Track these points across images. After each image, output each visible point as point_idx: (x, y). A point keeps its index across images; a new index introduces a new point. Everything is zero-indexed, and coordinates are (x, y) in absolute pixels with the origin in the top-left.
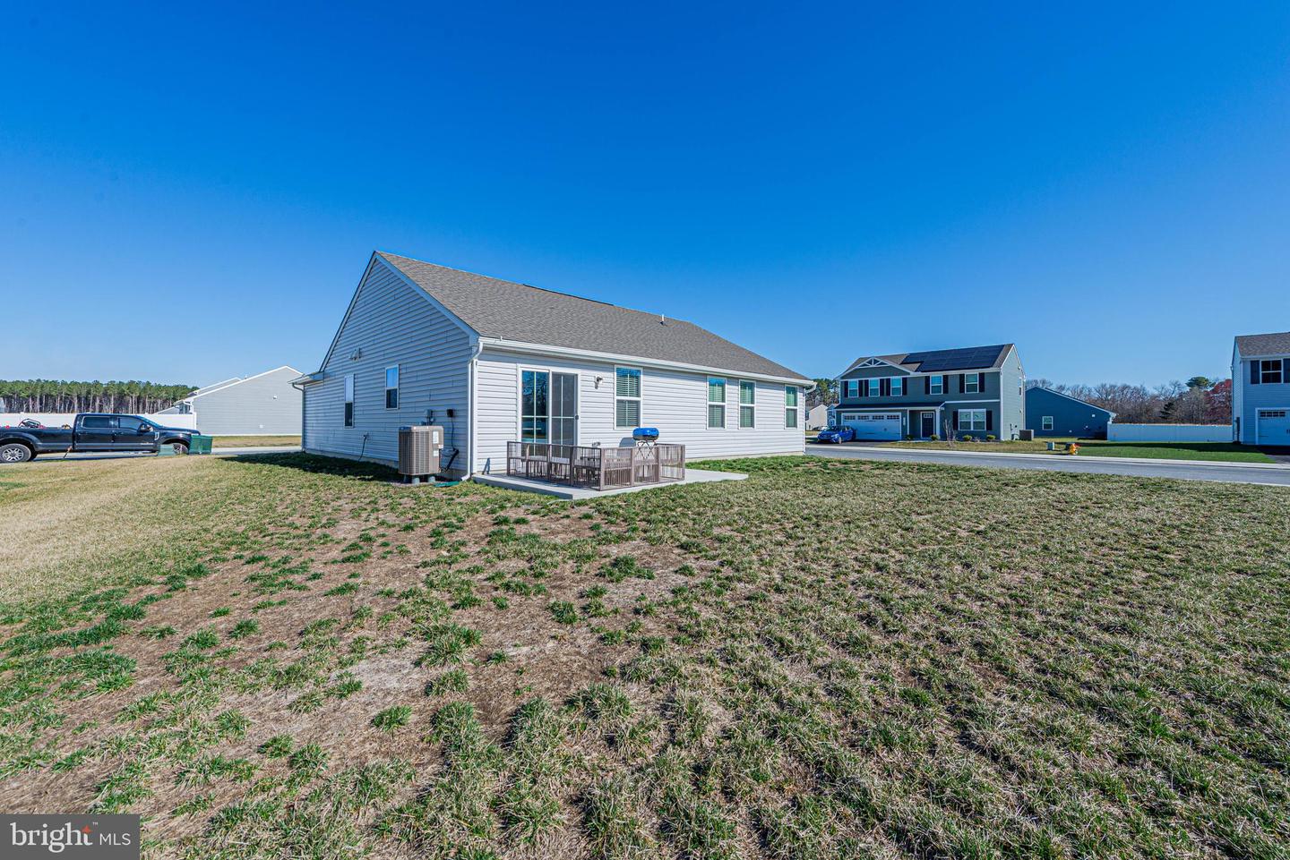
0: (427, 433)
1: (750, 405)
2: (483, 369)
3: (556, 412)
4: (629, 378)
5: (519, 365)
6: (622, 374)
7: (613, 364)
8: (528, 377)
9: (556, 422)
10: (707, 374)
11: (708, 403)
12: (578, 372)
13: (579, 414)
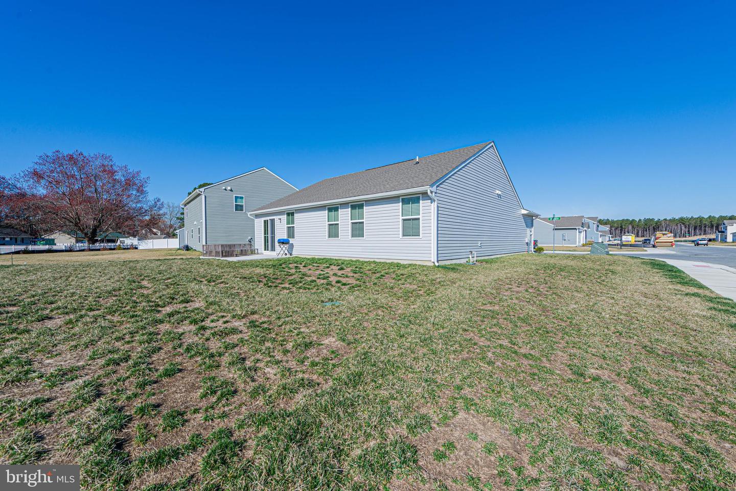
1: (362, 221)
2: (256, 222)
5: (262, 219)
6: (289, 214)
7: (285, 212)
8: (265, 221)
10: (325, 206)
11: (327, 223)
12: (275, 217)
13: (276, 234)
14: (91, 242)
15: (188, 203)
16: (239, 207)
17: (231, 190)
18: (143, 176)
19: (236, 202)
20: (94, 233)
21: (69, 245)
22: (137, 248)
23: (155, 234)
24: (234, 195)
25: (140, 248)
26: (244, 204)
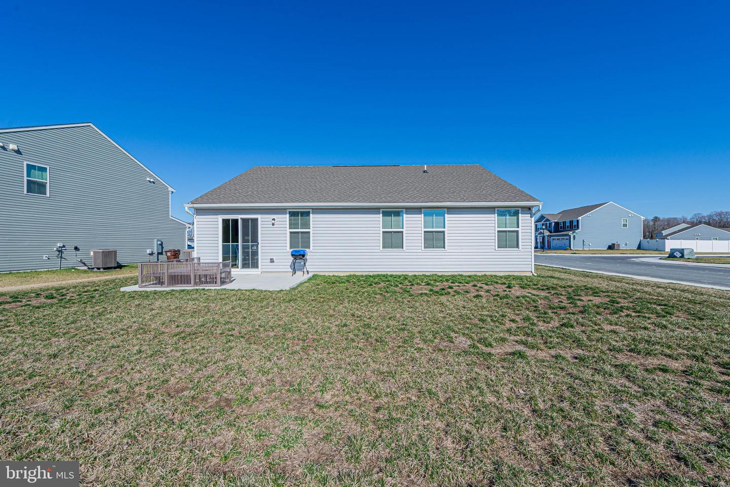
0: (189, 252)
1: (442, 230)
2: (199, 220)
3: (244, 241)
4: (299, 216)
5: (219, 216)
6: (293, 214)
7: (286, 209)
8: (226, 222)
9: (244, 247)
10: (379, 209)
11: (382, 230)
12: (259, 217)
13: (259, 241)
16: (36, 187)
17: (18, 152)
19: (29, 175)
24: (26, 163)
26: (48, 181)
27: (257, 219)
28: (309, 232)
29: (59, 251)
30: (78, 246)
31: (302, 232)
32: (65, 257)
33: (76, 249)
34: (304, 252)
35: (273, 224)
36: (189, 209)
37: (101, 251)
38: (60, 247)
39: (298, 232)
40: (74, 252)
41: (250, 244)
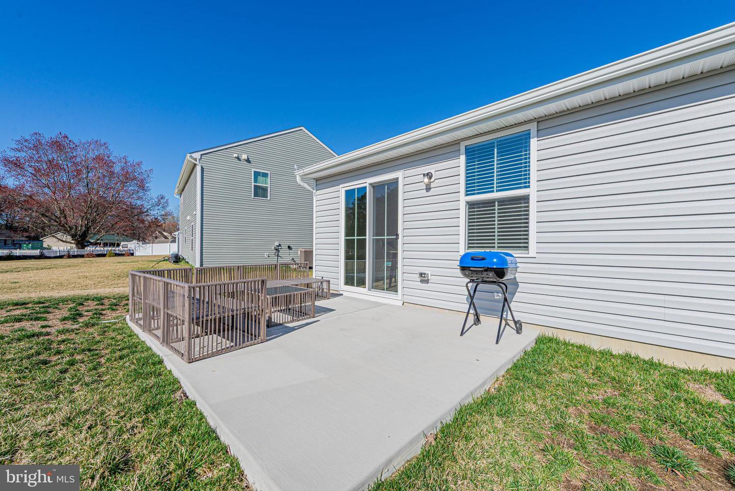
3: (375, 232)
4: (494, 154)
5: (342, 186)
6: (478, 152)
7: (460, 143)
8: (349, 194)
9: (375, 244)
12: (399, 175)
13: (400, 231)
14: (80, 246)
15: (183, 190)
16: (260, 191)
17: (248, 161)
18: (144, 168)
19: (256, 181)
20: (84, 235)
21: (65, 249)
22: (132, 254)
23: (166, 237)
24: (253, 170)
25: (137, 254)
26: (269, 186)
27: (395, 182)
28: (526, 199)
29: (276, 250)
30: (291, 246)
31: (502, 202)
32: (281, 255)
33: (289, 247)
34: (504, 262)
35: (428, 188)
36: (302, 179)
37: (304, 250)
38: (277, 246)
39: (491, 203)
40: (288, 251)
41: (386, 237)
